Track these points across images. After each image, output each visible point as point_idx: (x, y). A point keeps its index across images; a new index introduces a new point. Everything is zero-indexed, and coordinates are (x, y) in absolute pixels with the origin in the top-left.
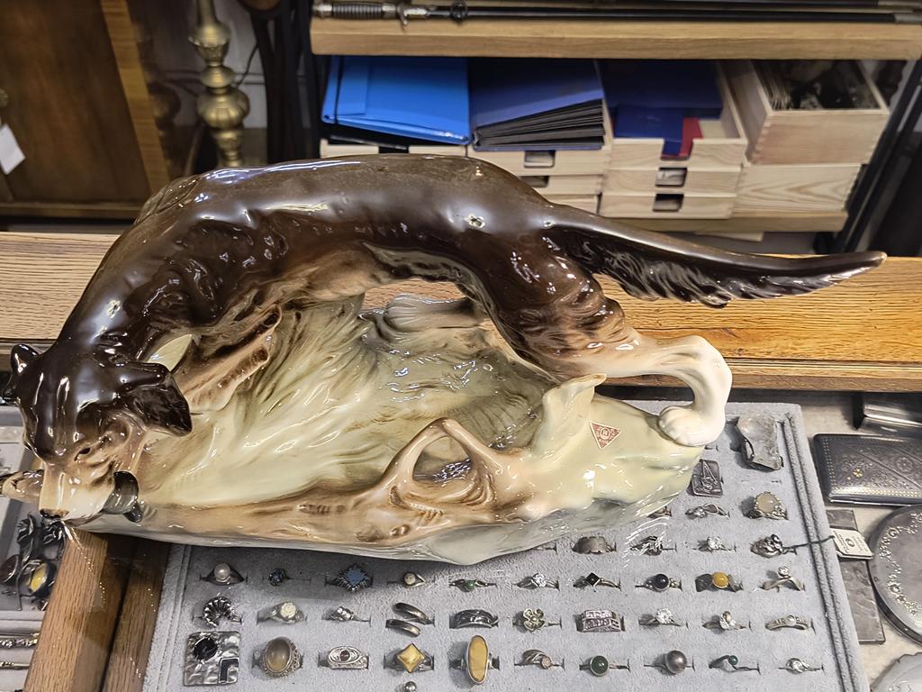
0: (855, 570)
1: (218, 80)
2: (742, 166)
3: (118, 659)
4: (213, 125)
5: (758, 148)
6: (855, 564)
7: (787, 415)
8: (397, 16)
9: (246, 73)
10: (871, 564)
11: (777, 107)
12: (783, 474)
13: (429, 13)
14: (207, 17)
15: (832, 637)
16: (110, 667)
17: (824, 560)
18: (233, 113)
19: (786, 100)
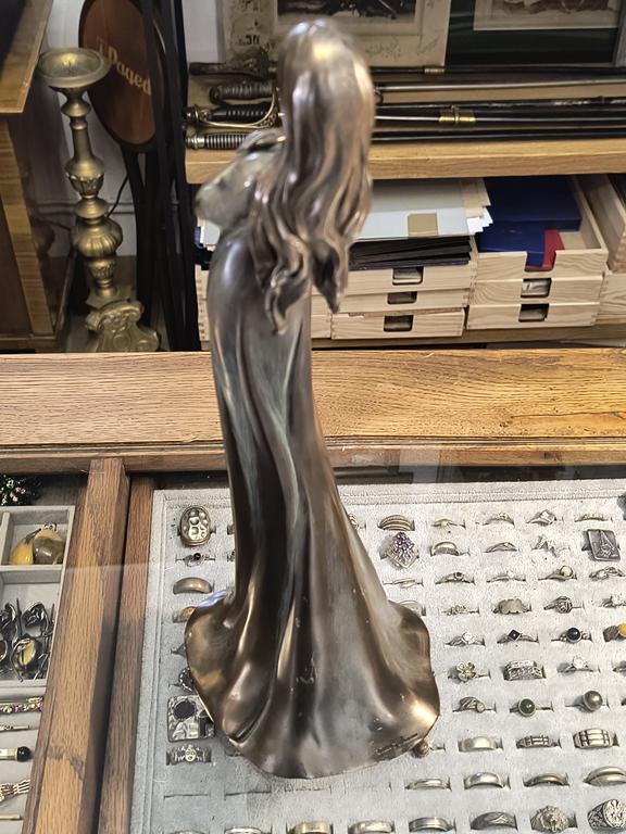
1: (92, 211)
2: (604, 275)
5: (618, 257)
9: (117, 204)
14: (84, 154)
18: (108, 243)
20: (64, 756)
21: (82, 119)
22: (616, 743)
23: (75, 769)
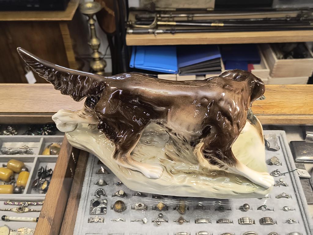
0: (305, 182)
1: (96, 55)
2: (268, 78)
3: (70, 204)
4: (95, 70)
5: (273, 72)
6: (305, 180)
7: (281, 134)
8: (153, 33)
9: (105, 55)
10: (310, 180)
11: (279, 58)
12: (280, 152)
13: (164, 32)
14: (94, 36)
15: (298, 200)
16: (67, 206)
17: (294, 177)
18: (101, 66)
19: (282, 56)
20: (46, 217)
21: (93, 25)
22: (254, 223)
23: (49, 222)
